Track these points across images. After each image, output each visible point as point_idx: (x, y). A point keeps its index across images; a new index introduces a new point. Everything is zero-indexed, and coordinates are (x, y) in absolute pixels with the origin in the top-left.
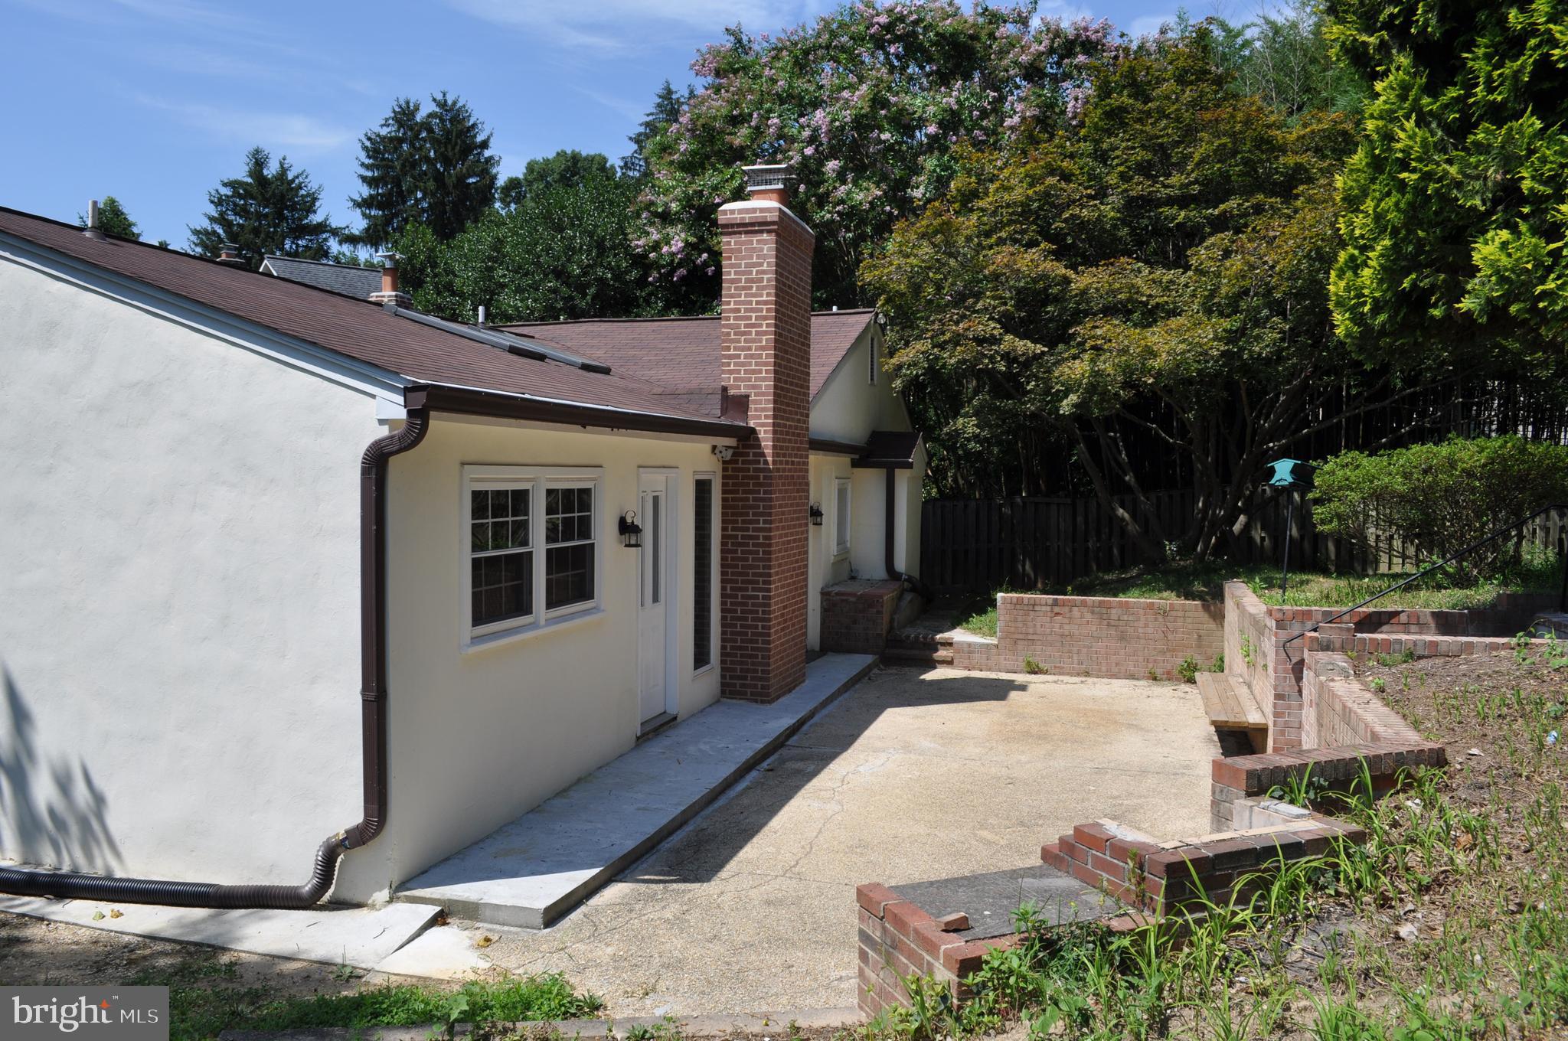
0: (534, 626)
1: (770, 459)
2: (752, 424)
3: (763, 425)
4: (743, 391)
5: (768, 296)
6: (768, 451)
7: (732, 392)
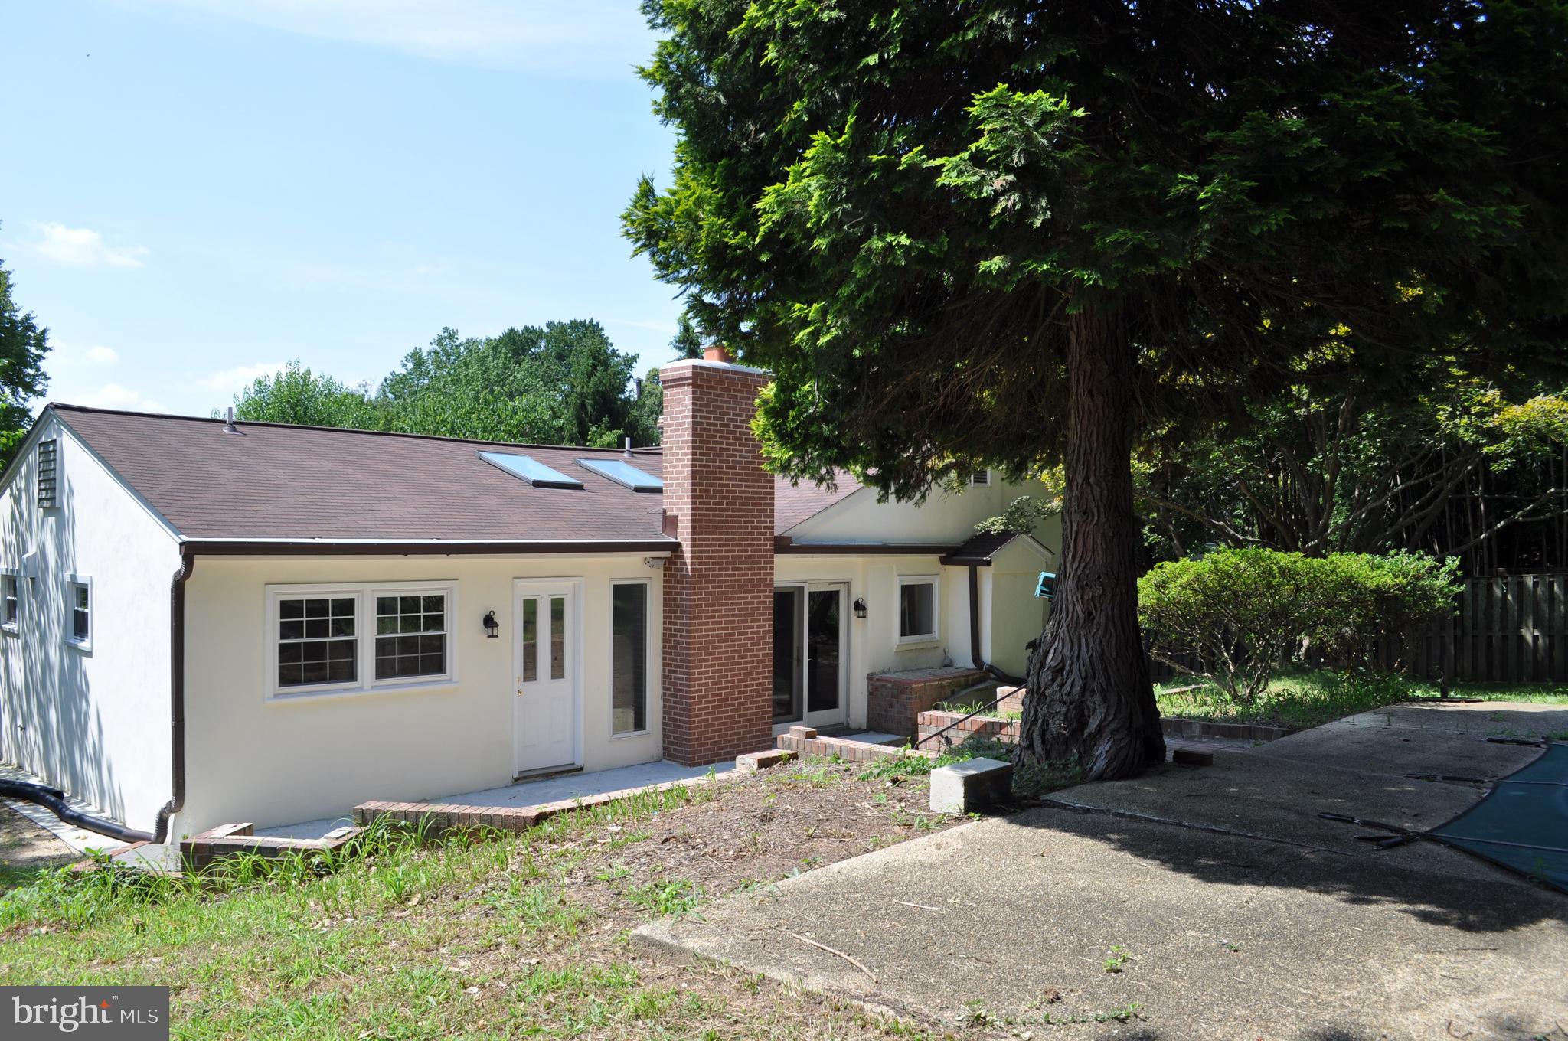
0: (361, 689)
1: (689, 567)
2: (679, 540)
3: (685, 540)
4: (675, 513)
5: (688, 437)
6: (688, 561)
7: (669, 513)
